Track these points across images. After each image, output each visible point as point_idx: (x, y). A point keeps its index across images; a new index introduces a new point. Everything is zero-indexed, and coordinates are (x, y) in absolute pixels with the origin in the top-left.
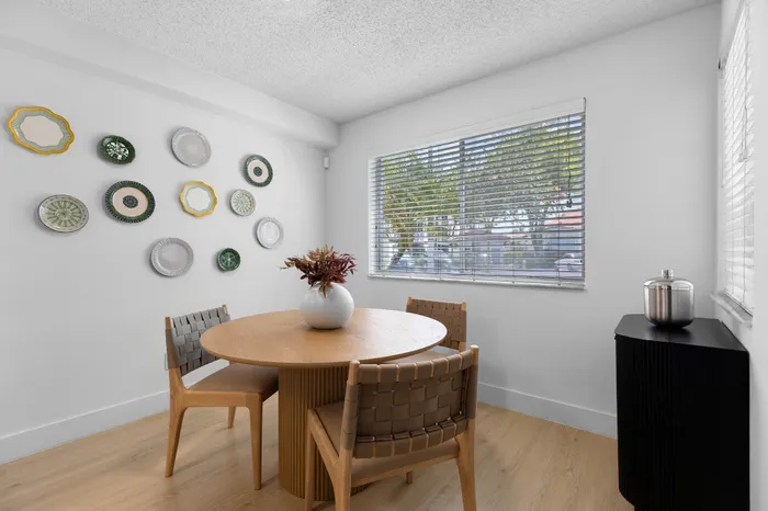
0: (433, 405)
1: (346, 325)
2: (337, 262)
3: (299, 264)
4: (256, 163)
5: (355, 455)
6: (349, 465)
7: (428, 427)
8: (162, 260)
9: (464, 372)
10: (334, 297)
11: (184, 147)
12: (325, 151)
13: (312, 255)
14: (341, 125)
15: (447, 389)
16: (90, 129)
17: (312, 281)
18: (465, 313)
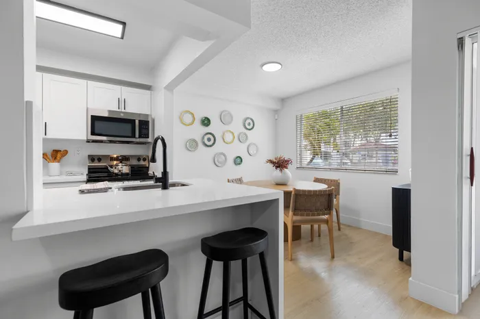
0: (319, 204)
1: (288, 184)
2: (286, 161)
3: (271, 162)
4: (249, 121)
5: (294, 214)
6: (292, 220)
7: (317, 210)
8: (218, 161)
9: (329, 195)
10: (285, 173)
11: (225, 118)
12: (276, 111)
13: (276, 159)
14: (283, 100)
15: (324, 200)
16: (200, 116)
17: (277, 167)
18: (339, 183)
